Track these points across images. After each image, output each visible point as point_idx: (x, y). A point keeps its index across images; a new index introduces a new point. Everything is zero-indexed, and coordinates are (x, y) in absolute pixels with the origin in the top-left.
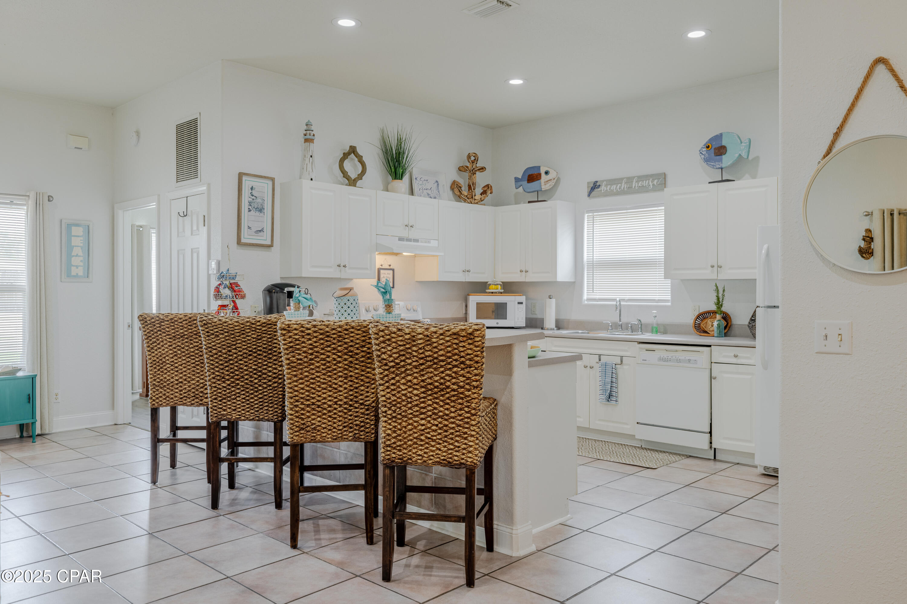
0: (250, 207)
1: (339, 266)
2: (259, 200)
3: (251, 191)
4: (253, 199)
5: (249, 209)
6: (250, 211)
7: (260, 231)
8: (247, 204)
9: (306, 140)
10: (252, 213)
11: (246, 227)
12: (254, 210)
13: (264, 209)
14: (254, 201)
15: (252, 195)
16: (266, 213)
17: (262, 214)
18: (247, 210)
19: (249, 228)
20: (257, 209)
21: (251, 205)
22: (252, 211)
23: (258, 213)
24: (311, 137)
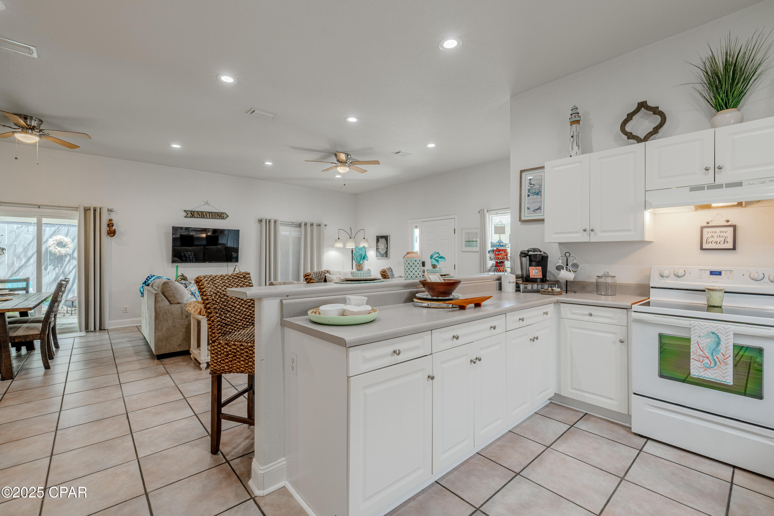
0: (529, 193)
1: (585, 230)
2: (537, 186)
3: (530, 181)
4: (531, 187)
5: (528, 195)
6: (529, 196)
7: (537, 209)
8: (527, 191)
9: (572, 123)
10: (531, 197)
11: (526, 208)
12: (533, 194)
13: (541, 192)
14: (532, 188)
15: (531, 184)
16: (543, 195)
17: (539, 196)
18: (527, 196)
19: (528, 208)
20: (535, 194)
21: (529, 192)
22: (531, 196)
23: (535, 197)
24: (577, 119)
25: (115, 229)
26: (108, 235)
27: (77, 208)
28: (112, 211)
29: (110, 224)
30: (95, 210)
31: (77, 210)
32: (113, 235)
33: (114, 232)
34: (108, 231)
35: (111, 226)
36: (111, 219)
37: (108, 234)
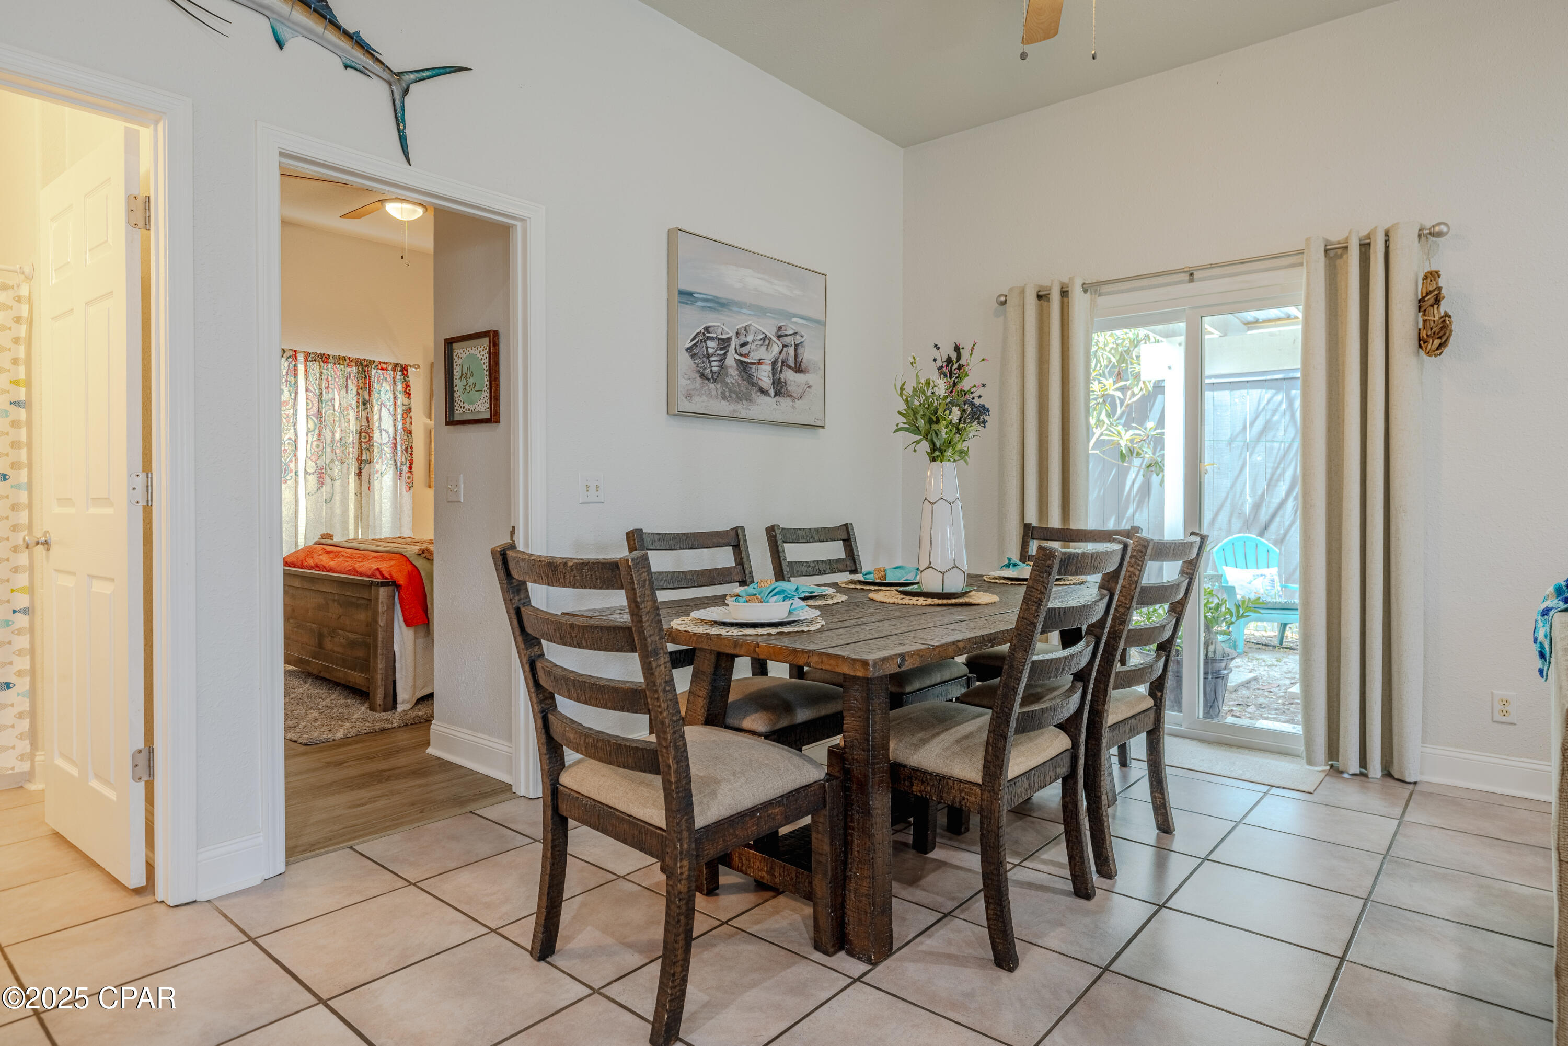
25: (1447, 315)
26: (1420, 346)
27: (1301, 252)
28: (1439, 234)
29: (1427, 294)
30: (1365, 247)
31: (1302, 264)
32: (1437, 342)
33: (1442, 328)
34: (1420, 330)
35: (1432, 301)
36: (1431, 273)
37: (1422, 342)
